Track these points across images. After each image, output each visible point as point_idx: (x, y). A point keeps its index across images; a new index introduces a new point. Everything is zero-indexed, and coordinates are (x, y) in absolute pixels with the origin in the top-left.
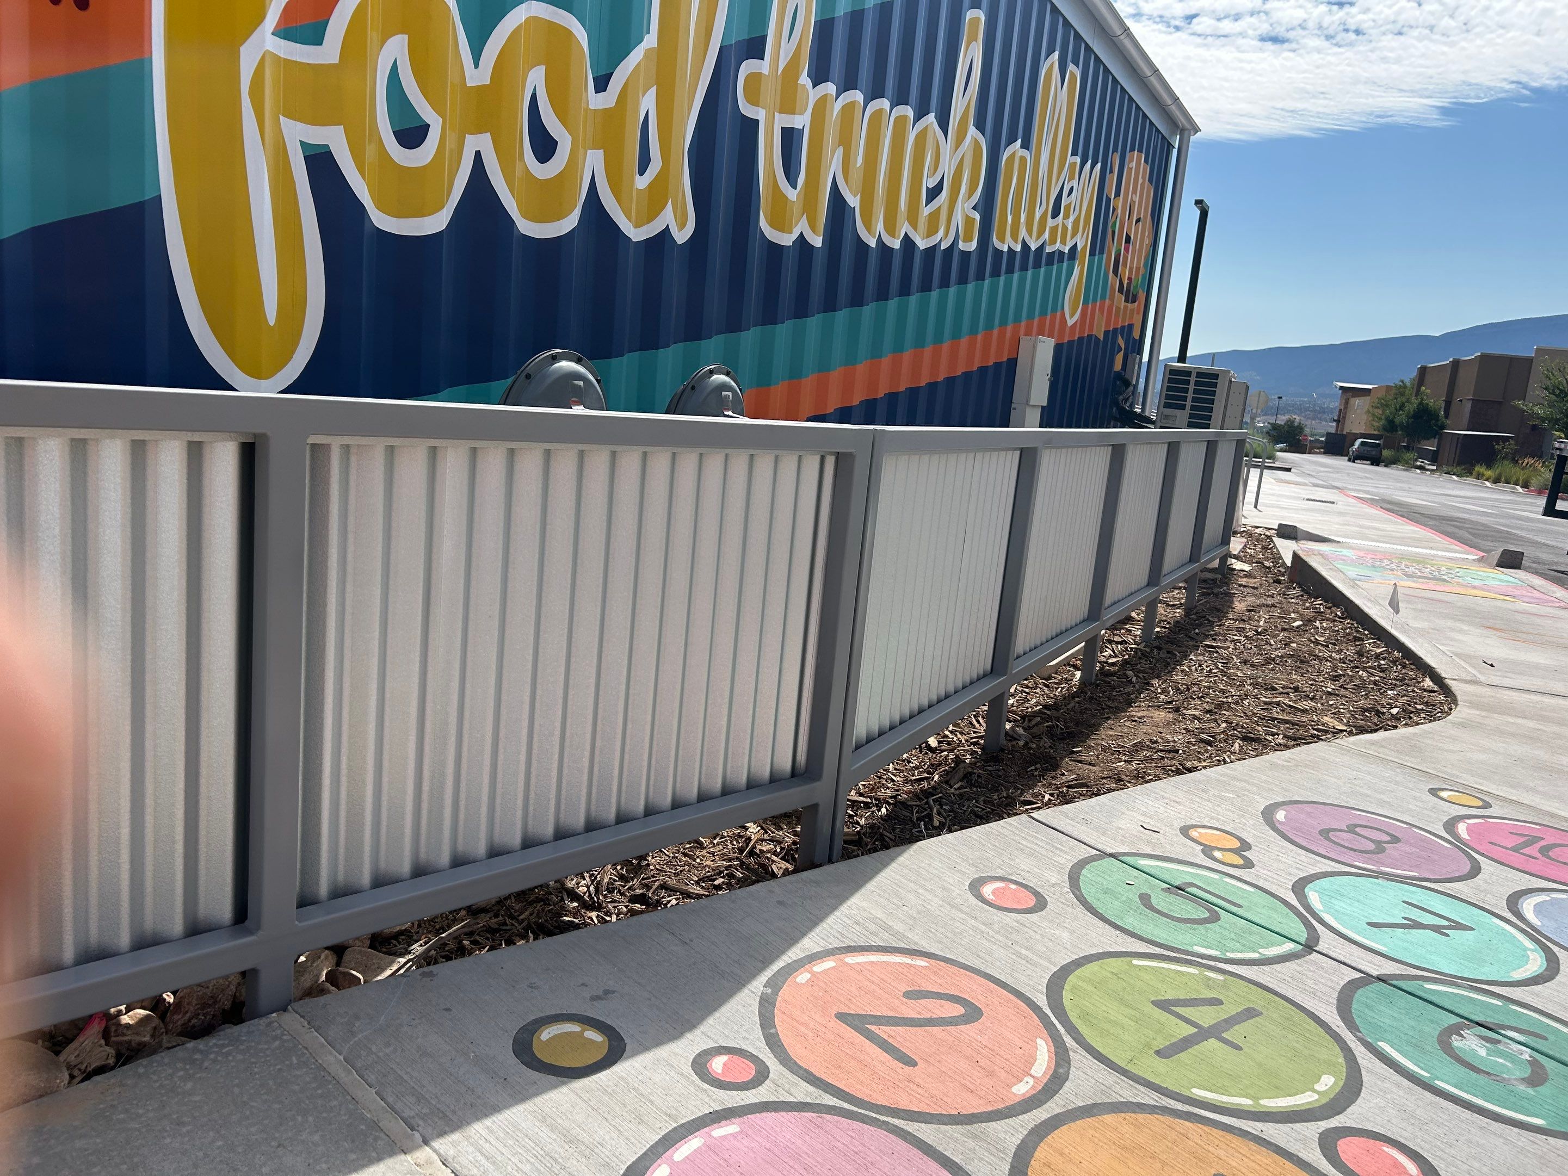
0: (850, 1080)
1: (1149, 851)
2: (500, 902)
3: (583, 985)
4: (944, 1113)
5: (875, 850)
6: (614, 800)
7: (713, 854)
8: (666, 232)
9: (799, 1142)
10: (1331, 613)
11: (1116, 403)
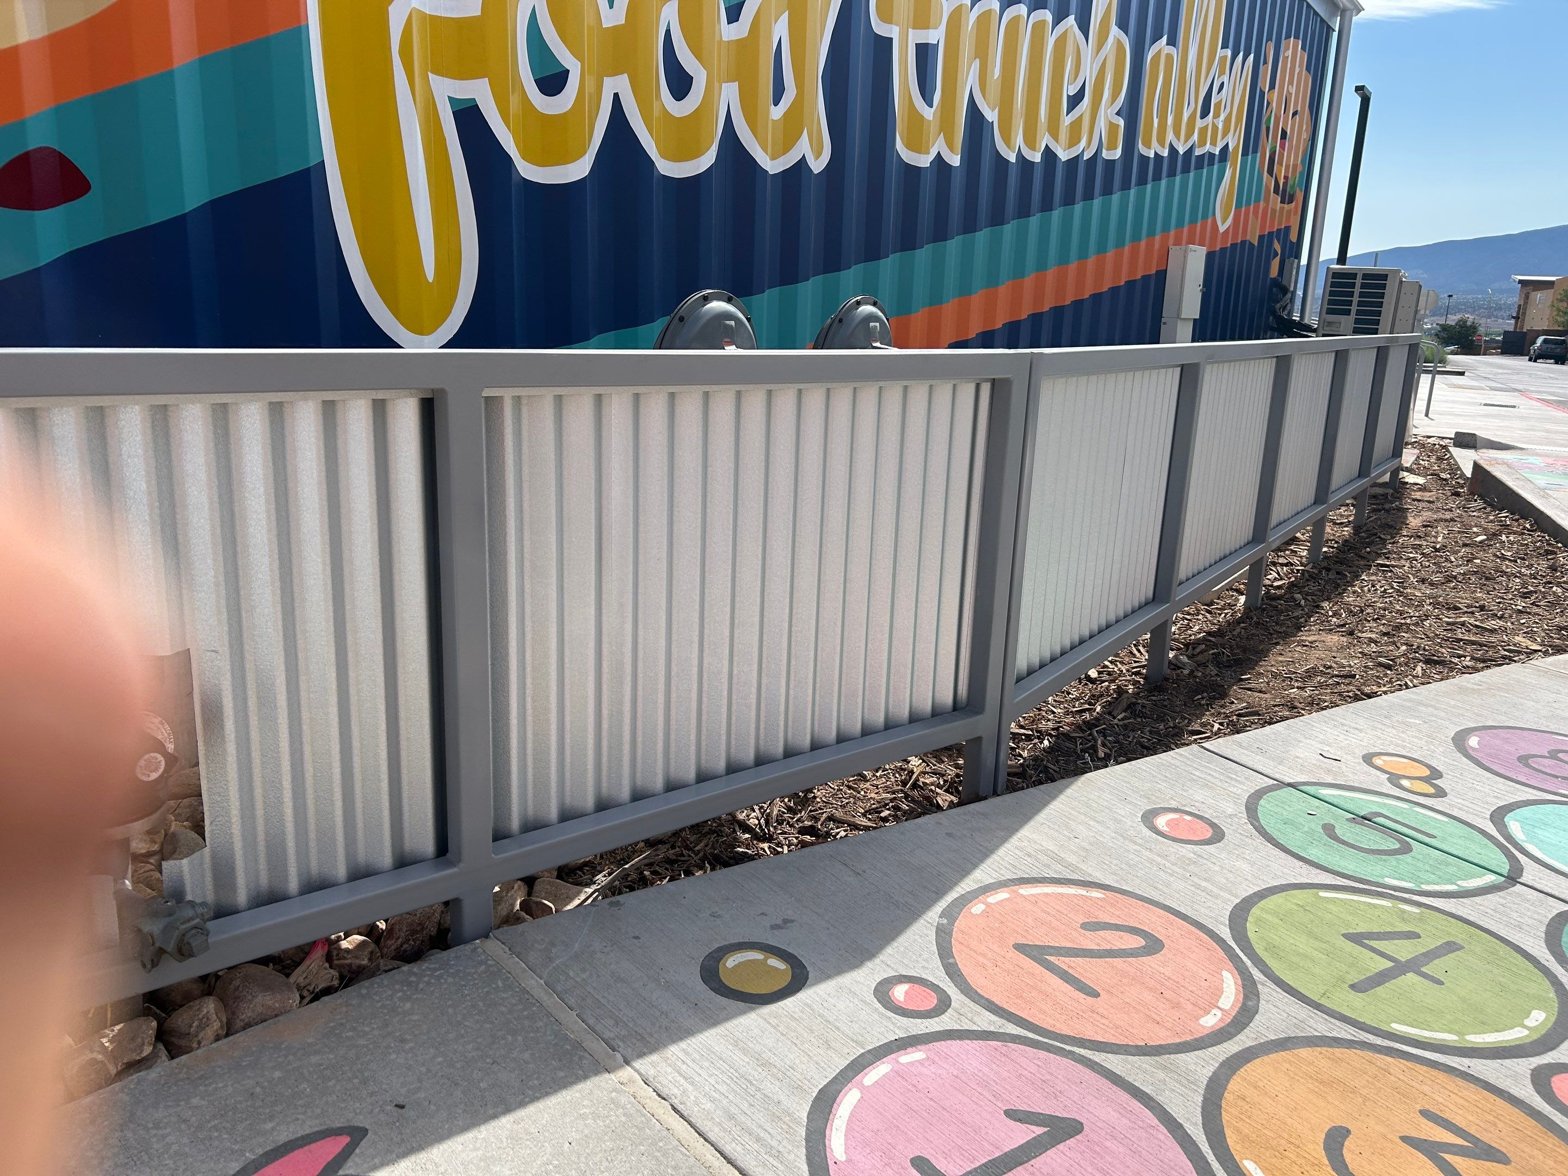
0: (1032, 1010)
1: (1330, 780)
2: (676, 834)
3: (762, 914)
4: (1131, 1043)
5: (1041, 783)
6: (781, 735)
7: (877, 786)
8: (803, 161)
9: (986, 1070)
10: (1519, 525)
11: (1273, 312)
